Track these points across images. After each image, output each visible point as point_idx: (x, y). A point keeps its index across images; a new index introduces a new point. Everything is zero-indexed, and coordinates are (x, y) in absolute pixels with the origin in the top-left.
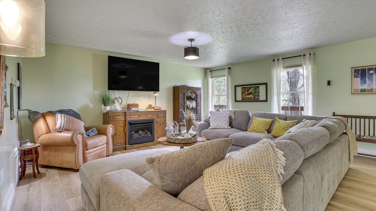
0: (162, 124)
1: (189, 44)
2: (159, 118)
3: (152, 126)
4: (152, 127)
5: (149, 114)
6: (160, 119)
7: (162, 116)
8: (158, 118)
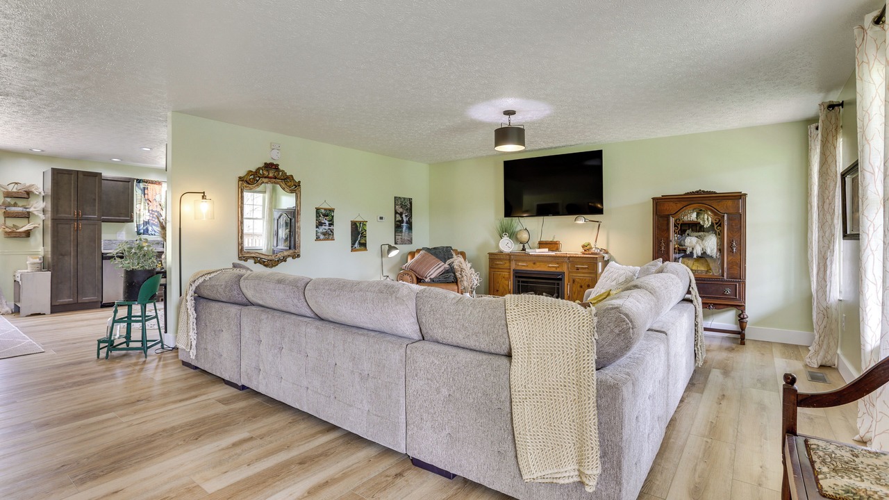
0: (586, 285)
1: (504, 121)
2: (579, 273)
3: (560, 287)
4: (558, 289)
5: (551, 262)
6: (583, 275)
7: (585, 268)
8: (577, 273)
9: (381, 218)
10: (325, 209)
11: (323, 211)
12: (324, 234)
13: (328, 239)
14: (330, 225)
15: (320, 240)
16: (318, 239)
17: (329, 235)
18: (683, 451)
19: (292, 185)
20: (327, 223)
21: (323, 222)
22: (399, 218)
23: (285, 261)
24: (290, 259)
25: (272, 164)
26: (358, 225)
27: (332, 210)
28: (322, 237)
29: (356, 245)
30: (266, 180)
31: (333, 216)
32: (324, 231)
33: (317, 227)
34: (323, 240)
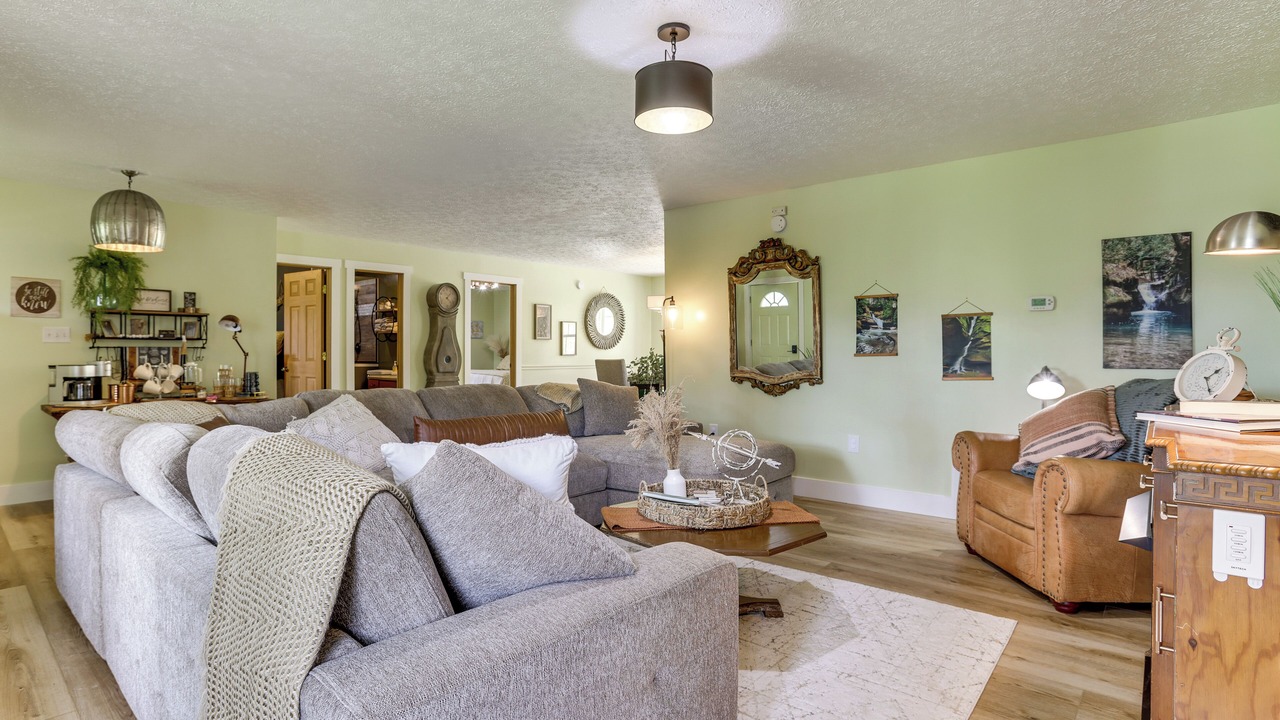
9: (1038, 302)
10: (876, 298)
11: (871, 301)
12: (871, 343)
13: (882, 353)
14: (886, 326)
15: (865, 355)
16: (860, 352)
17: (885, 345)
18: (66, 682)
19: (804, 264)
20: (880, 323)
21: (870, 321)
22: (1118, 295)
23: (798, 388)
24: (805, 386)
25: (772, 240)
26: (963, 322)
27: (894, 298)
28: (868, 349)
29: (957, 367)
30: (761, 266)
31: (895, 310)
32: (873, 337)
33: (859, 331)
34: (870, 354)
